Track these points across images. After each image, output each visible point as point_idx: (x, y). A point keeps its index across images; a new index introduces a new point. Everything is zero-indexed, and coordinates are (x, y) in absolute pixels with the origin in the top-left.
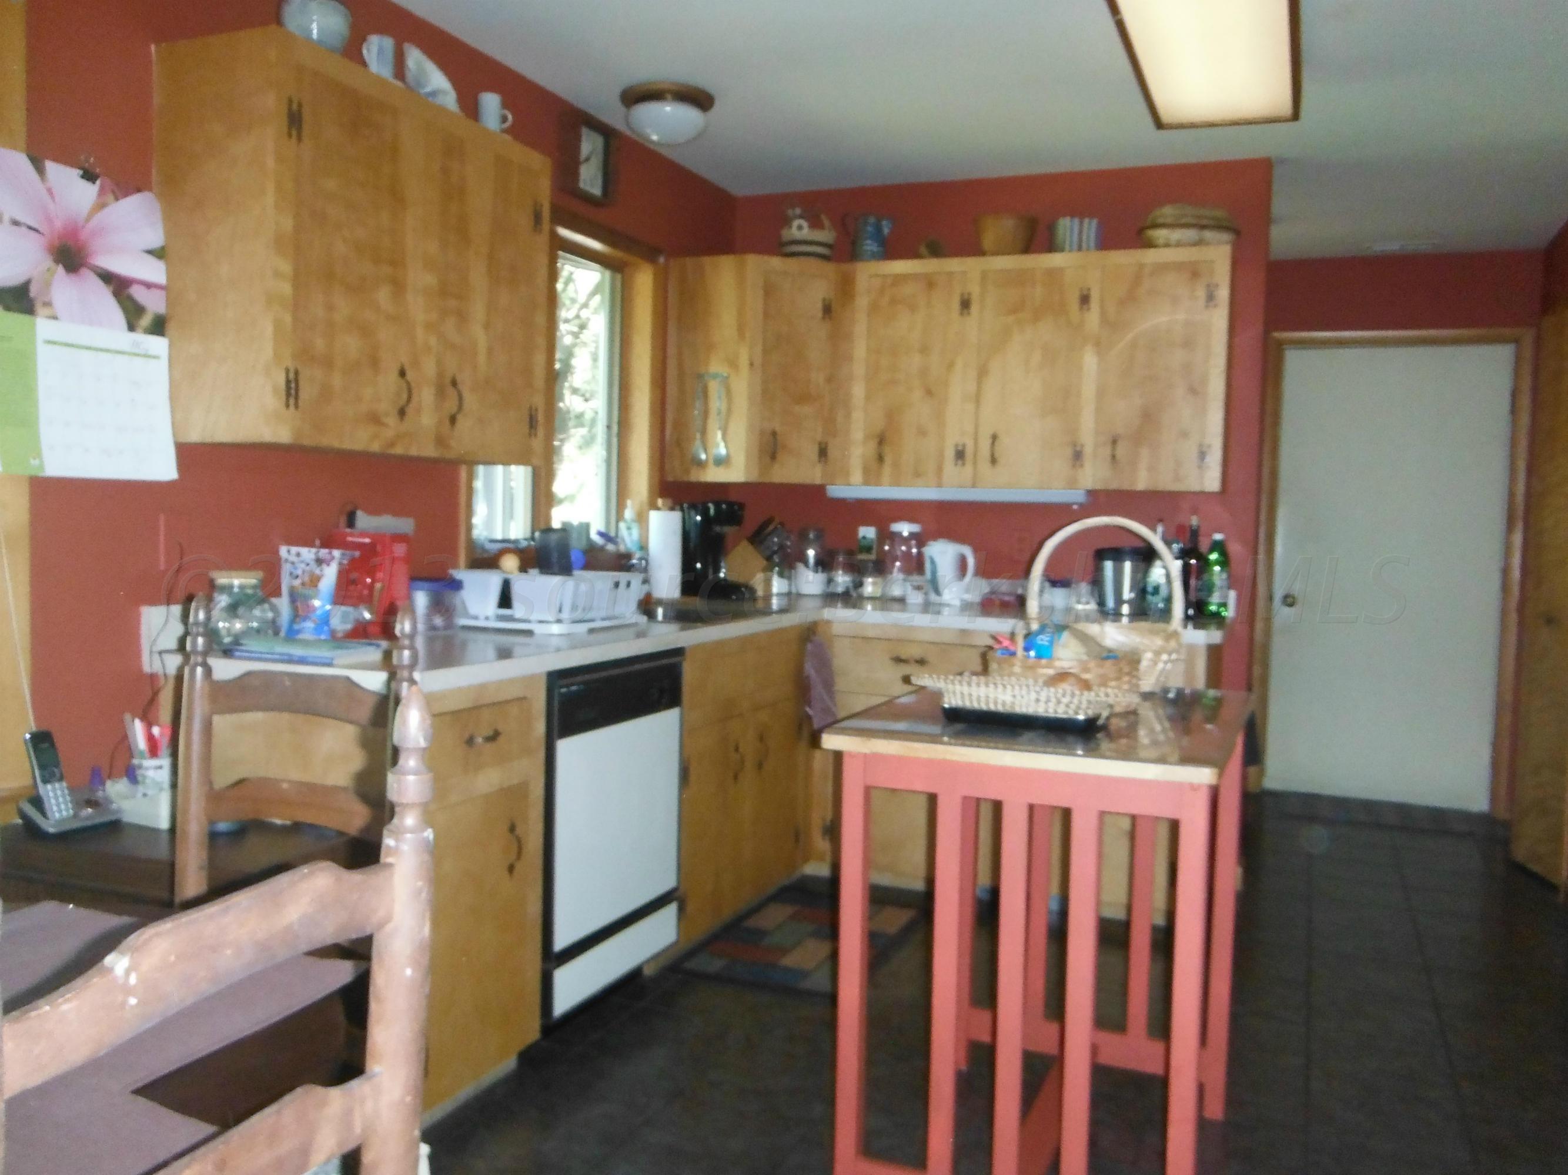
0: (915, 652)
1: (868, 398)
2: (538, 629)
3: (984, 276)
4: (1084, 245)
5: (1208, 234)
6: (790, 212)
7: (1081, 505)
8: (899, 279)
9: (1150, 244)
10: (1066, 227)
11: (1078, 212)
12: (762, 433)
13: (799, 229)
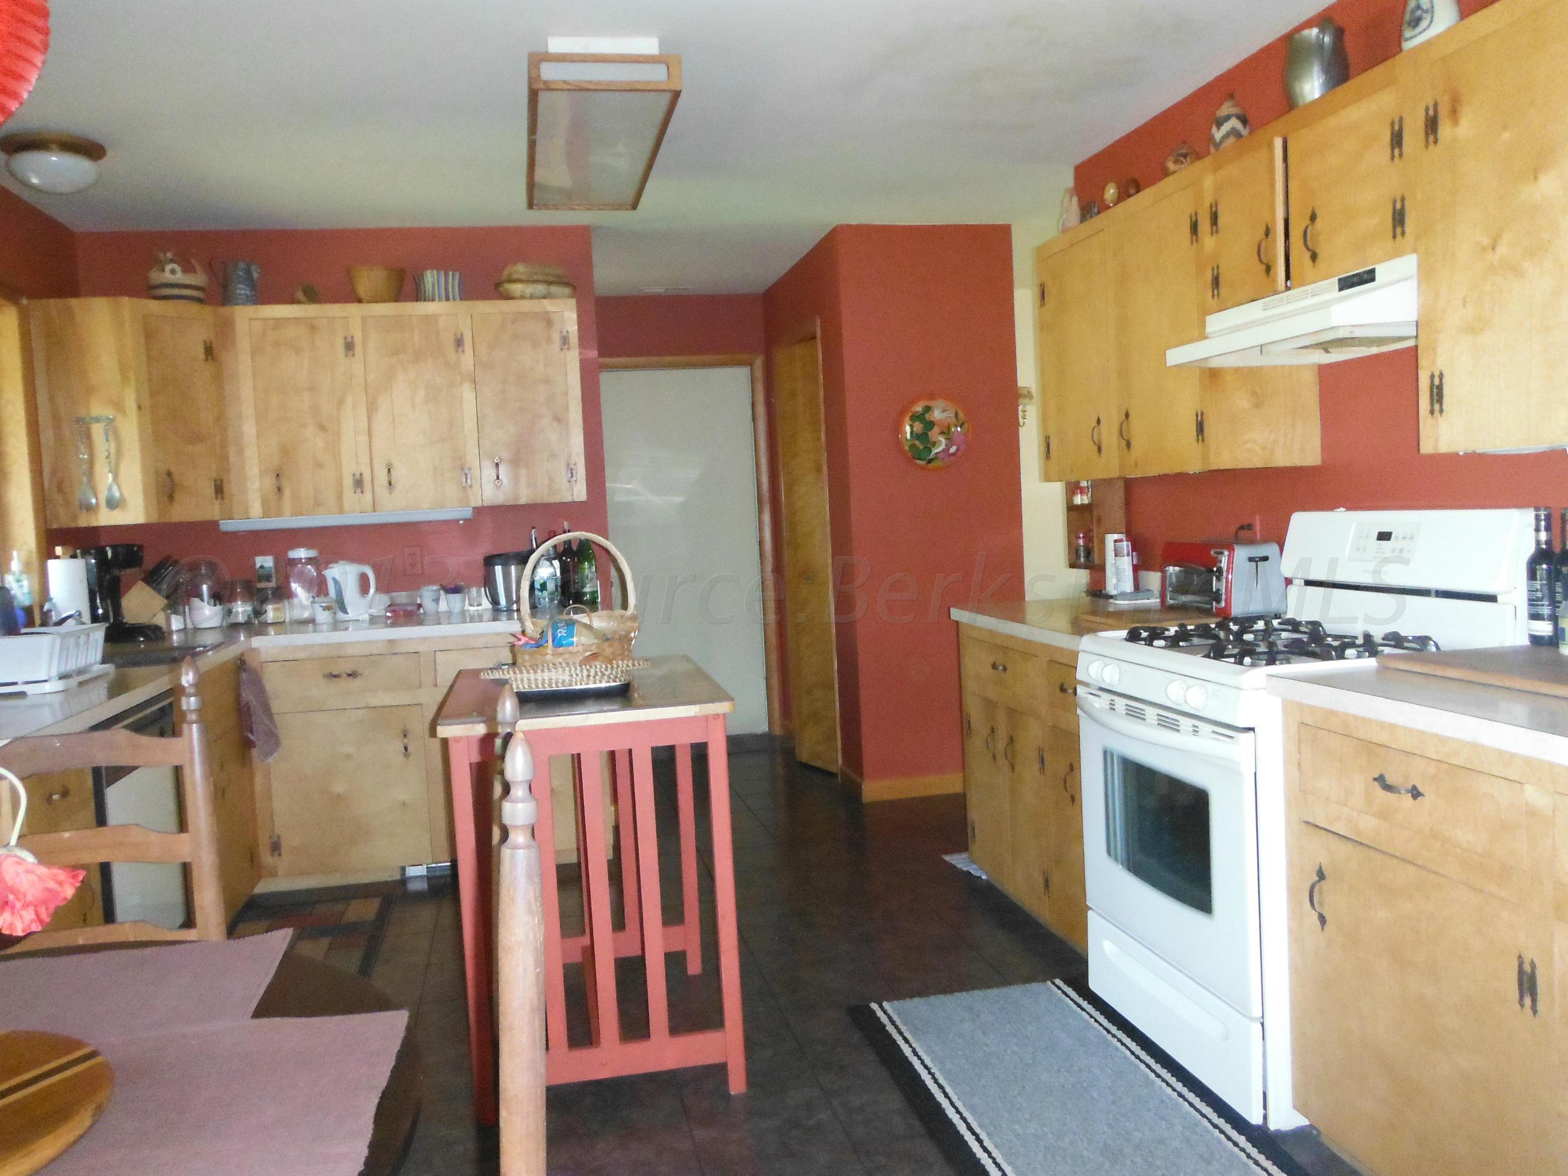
0: (347, 667)
1: (259, 435)
2: (29, 689)
3: (364, 320)
4: (451, 297)
5: (554, 289)
6: (161, 256)
7: (466, 520)
8: (279, 323)
9: (508, 297)
10: (430, 278)
11: (442, 266)
12: (157, 472)
13: (172, 273)
